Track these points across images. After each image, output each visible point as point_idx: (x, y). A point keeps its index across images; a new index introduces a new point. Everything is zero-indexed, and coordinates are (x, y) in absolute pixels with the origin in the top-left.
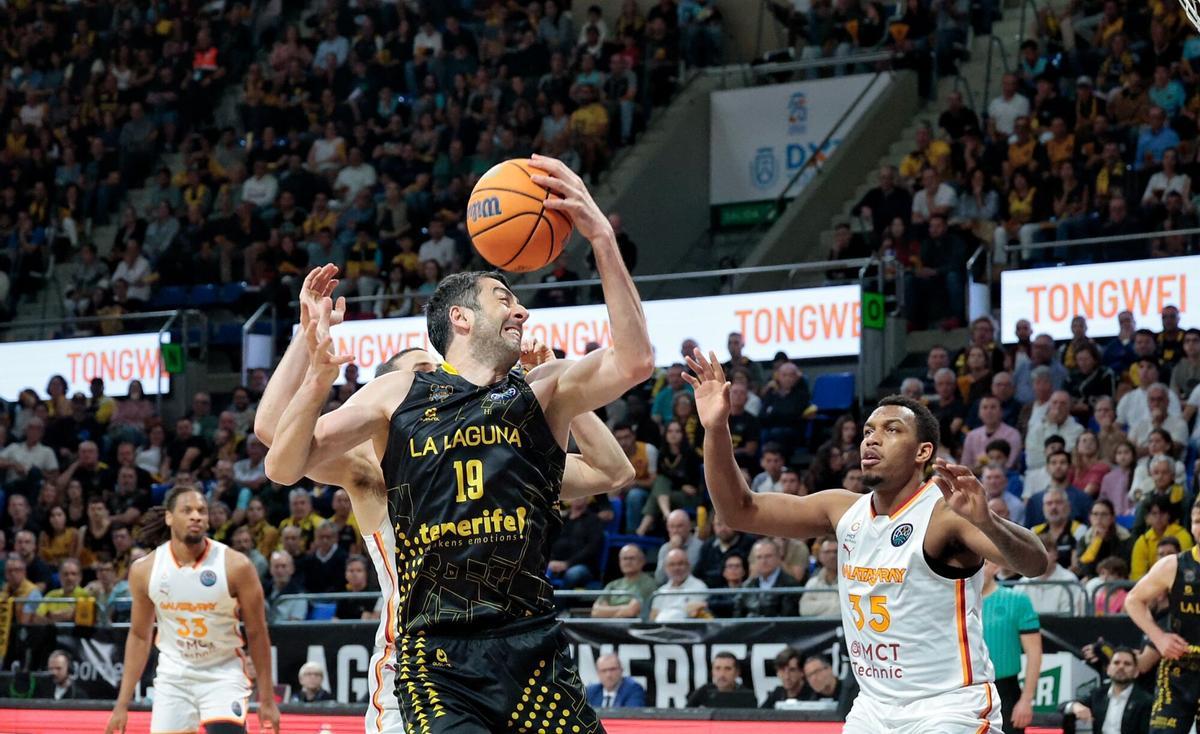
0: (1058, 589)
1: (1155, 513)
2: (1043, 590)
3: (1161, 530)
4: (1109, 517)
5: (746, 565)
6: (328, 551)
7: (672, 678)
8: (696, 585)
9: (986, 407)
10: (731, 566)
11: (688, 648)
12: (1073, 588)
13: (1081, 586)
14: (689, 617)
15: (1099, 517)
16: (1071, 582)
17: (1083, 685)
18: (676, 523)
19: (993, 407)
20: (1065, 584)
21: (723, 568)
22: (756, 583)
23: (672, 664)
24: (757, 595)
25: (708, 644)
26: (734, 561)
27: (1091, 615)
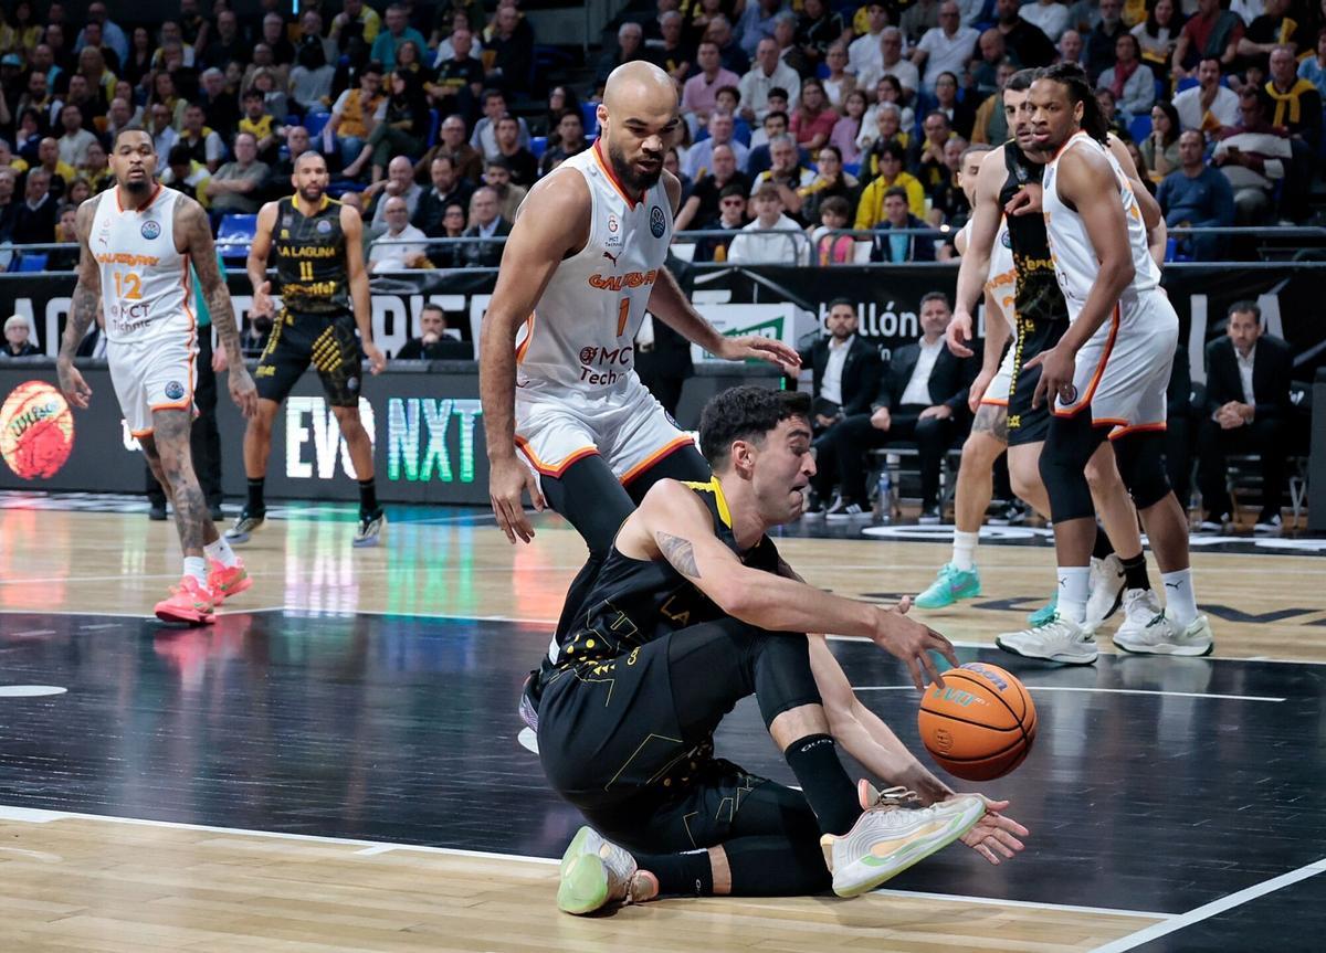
0: (783, 238)
1: (887, 160)
2: (767, 239)
3: (891, 179)
4: (835, 164)
5: (465, 214)
6: (39, 199)
7: (389, 330)
8: (414, 235)
9: (704, 53)
10: (452, 214)
11: (406, 299)
12: (797, 237)
13: (805, 235)
14: (407, 267)
15: (825, 163)
16: (796, 232)
17: (807, 336)
18: (398, 168)
19: (711, 53)
20: (790, 233)
21: (443, 216)
22: (476, 232)
23: (389, 316)
24: (477, 244)
25: (426, 294)
26: (454, 209)
27: (815, 265)
